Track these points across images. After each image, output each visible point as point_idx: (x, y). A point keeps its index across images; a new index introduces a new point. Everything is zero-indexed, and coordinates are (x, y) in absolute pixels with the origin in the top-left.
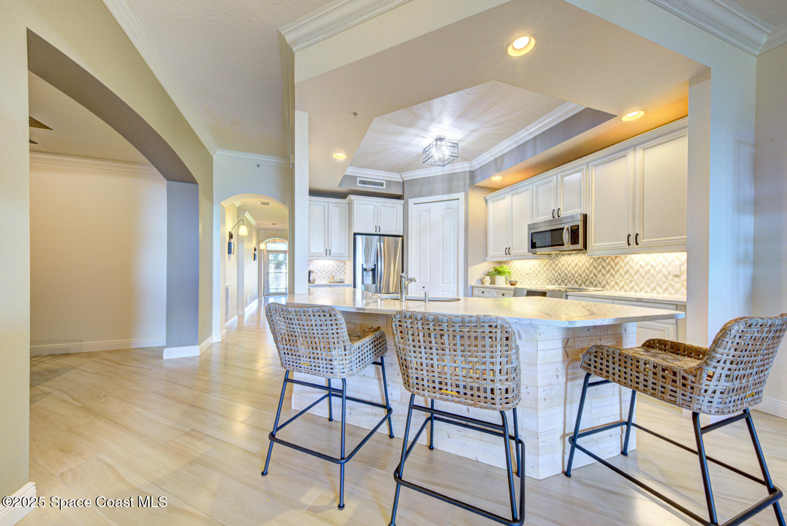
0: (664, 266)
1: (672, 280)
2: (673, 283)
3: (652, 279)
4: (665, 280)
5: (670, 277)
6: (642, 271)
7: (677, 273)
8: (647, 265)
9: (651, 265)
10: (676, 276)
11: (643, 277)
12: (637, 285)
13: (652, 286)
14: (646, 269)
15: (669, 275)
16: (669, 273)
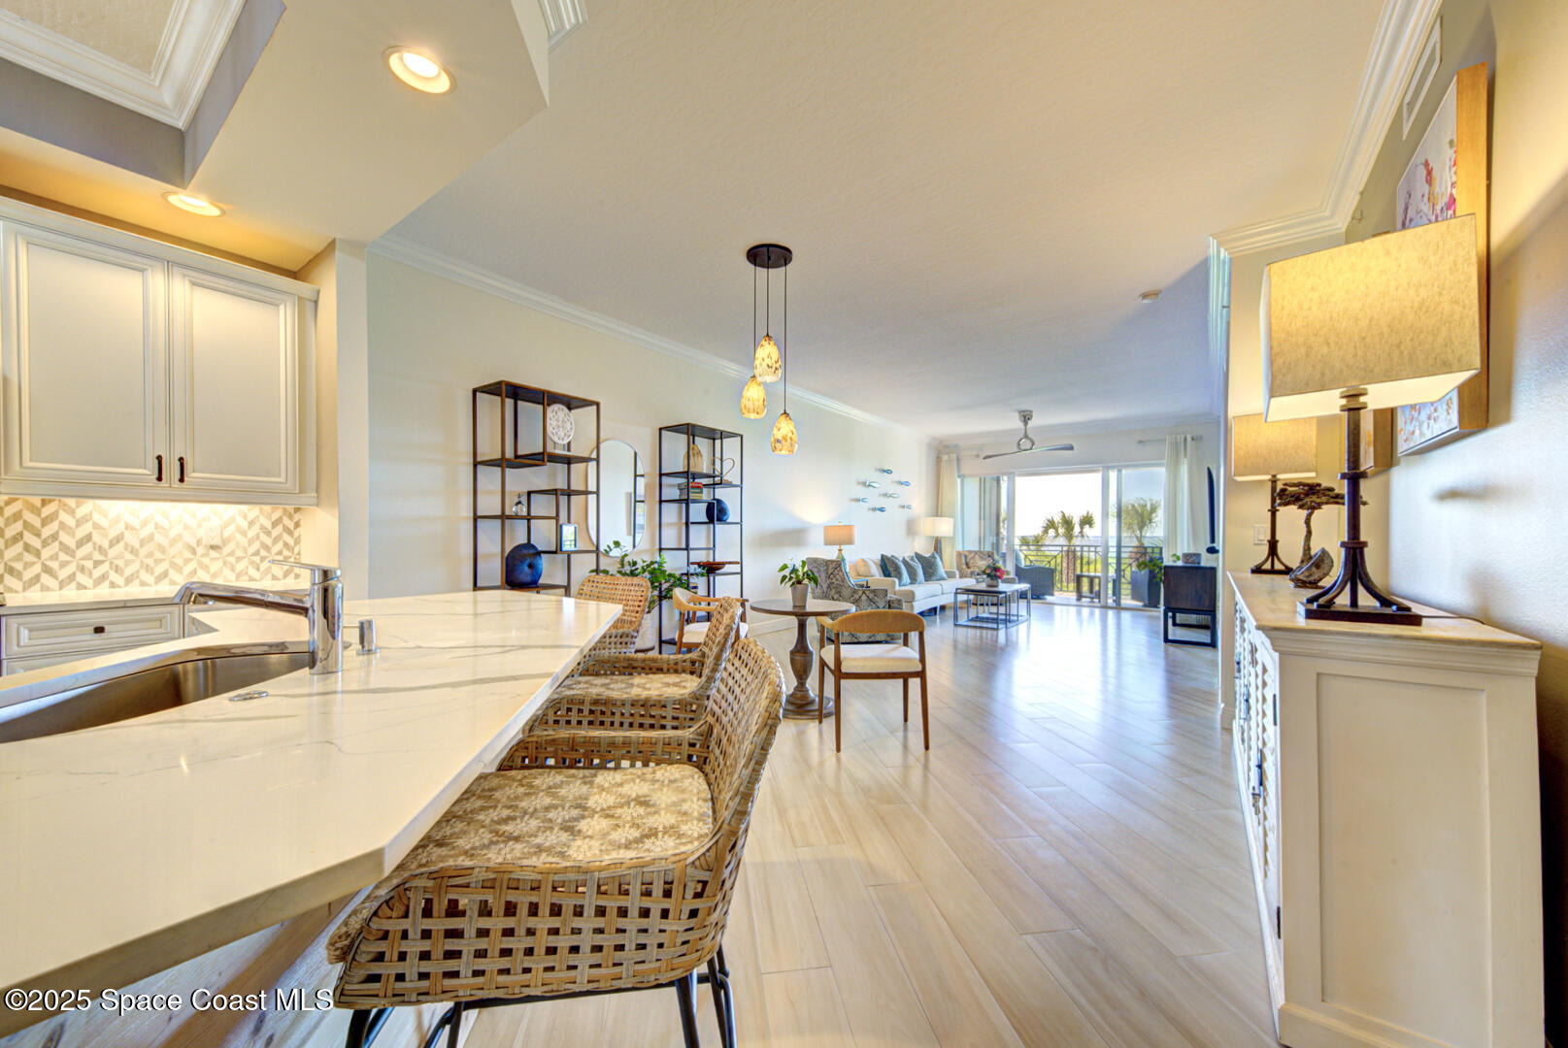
0: (186, 527)
1: (206, 555)
2: (206, 561)
3: (158, 555)
4: (188, 555)
5: (200, 551)
6: (129, 537)
7: (216, 542)
8: (144, 524)
9: (156, 524)
10: (212, 547)
11: (134, 551)
12: (117, 569)
13: (159, 570)
14: (144, 534)
15: (198, 545)
16: (199, 542)
